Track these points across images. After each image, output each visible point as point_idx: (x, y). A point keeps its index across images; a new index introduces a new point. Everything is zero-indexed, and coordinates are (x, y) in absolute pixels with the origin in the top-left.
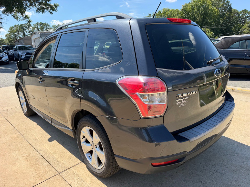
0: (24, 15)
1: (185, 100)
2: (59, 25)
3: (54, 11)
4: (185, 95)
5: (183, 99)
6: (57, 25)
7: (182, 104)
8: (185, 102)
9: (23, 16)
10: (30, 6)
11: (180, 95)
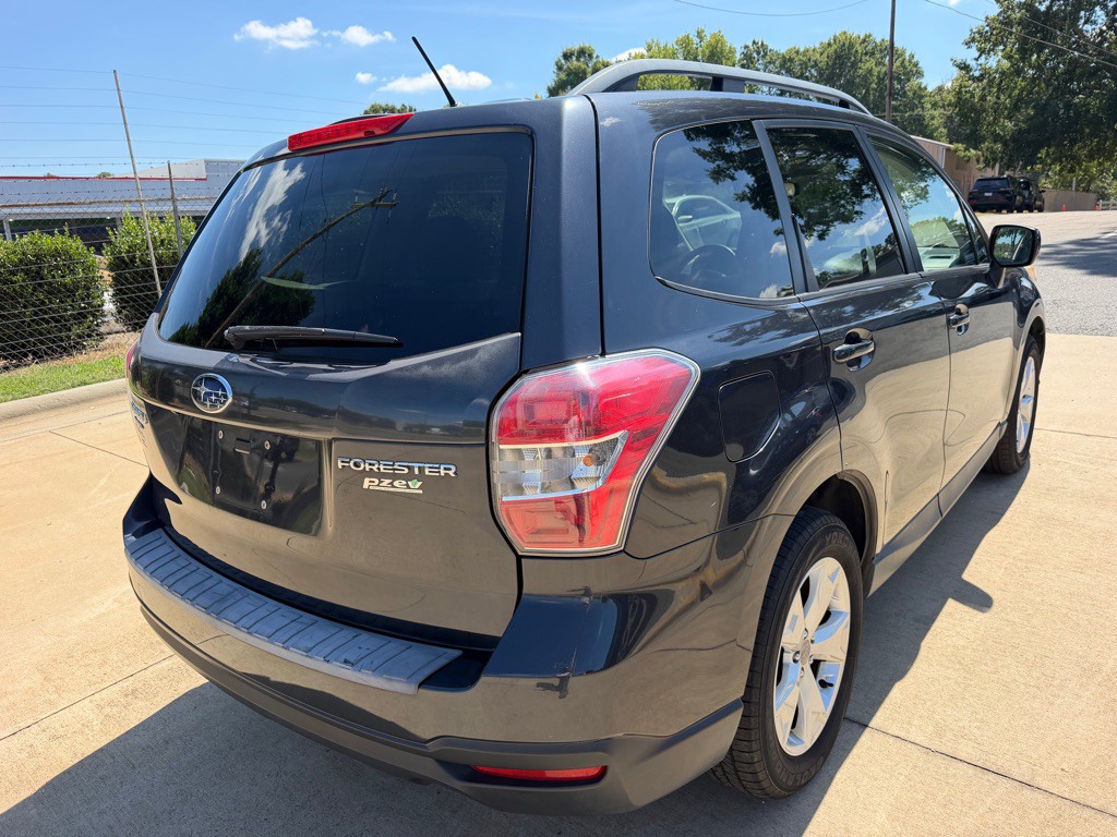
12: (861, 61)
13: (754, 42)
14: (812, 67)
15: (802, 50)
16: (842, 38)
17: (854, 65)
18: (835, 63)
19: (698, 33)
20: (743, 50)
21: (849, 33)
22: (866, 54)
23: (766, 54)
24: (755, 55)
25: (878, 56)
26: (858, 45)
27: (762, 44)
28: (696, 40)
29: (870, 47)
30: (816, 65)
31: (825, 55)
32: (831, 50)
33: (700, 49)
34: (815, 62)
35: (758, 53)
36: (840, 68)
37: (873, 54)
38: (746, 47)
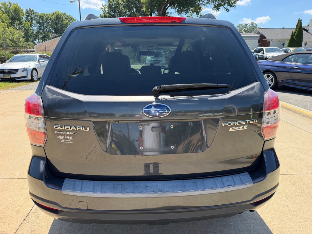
0: (200, 15)
1: (70, 135)
2: (246, 25)
3: (232, 7)
4: (66, 128)
5: (64, 133)
6: (243, 25)
7: (65, 140)
8: (70, 138)
9: (198, 15)
10: (207, 3)
11: (59, 127)
12: (64, 20)
13: (29, 9)
14: (50, 19)
15: (45, 14)
16: (58, 13)
17: (62, 21)
18: (56, 20)
19: (9, 2)
20: (26, 11)
21: (59, 11)
22: (65, 18)
23: (34, 13)
24: (30, 13)
25: (68, 19)
26: (62, 15)
27: (32, 10)
28: (8, 4)
29: (66, 17)
30: (51, 19)
31: (53, 17)
32: (55, 15)
33: (10, 8)
34: (50, 18)
35: (31, 13)
36: (58, 21)
37: (67, 19)
38: (27, 10)
